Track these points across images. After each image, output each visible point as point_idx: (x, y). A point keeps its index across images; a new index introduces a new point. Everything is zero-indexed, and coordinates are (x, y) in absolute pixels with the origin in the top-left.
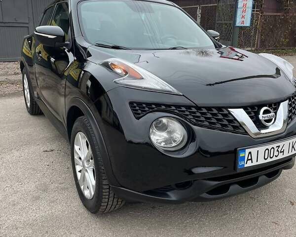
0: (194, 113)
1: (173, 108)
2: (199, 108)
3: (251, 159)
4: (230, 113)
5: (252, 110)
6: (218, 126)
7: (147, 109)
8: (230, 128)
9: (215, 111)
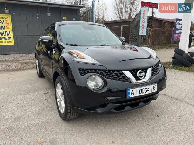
0: (107, 73)
1: (98, 71)
2: (109, 71)
3: (133, 94)
4: (123, 73)
5: (134, 72)
6: (118, 79)
7: (86, 71)
8: (123, 80)
9: (116, 72)
